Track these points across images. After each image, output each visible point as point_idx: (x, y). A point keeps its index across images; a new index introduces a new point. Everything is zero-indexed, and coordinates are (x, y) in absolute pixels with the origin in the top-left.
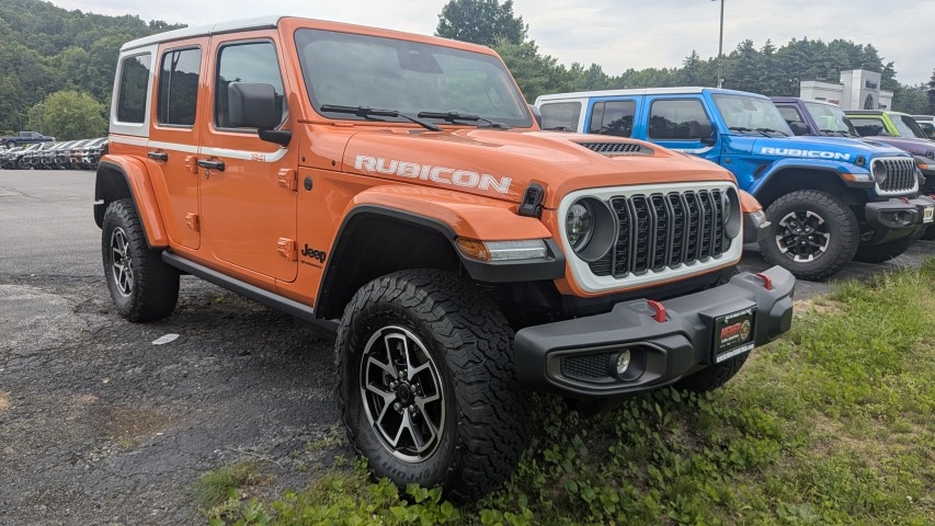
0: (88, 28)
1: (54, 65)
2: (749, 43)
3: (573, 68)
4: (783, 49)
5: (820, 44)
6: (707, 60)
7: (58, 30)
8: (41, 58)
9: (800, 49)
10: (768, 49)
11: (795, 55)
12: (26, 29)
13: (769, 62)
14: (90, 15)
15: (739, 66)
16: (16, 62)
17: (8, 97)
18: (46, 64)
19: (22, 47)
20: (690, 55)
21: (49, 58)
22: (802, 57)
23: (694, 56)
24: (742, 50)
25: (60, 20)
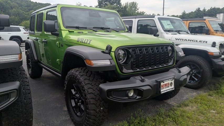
0: (36, 6)
1: (28, 15)
2: (199, 8)
3: (153, 15)
4: (208, 10)
5: (219, 9)
6: (188, 13)
7: (30, 6)
8: (25, 13)
9: (213, 10)
10: (204, 10)
11: (211, 11)
12: (22, 6)
13: (204, 13)
14: (39, 3)
15: (196, 14)
16: (19, 14)
17: (16, 22)
18: (26, 14)
19: (20, 10)
20: (183, 12)
21: (27, 13)
22: (213, 12)
23: (184, 12)
24: (197, 10)
25: (30, 4)
